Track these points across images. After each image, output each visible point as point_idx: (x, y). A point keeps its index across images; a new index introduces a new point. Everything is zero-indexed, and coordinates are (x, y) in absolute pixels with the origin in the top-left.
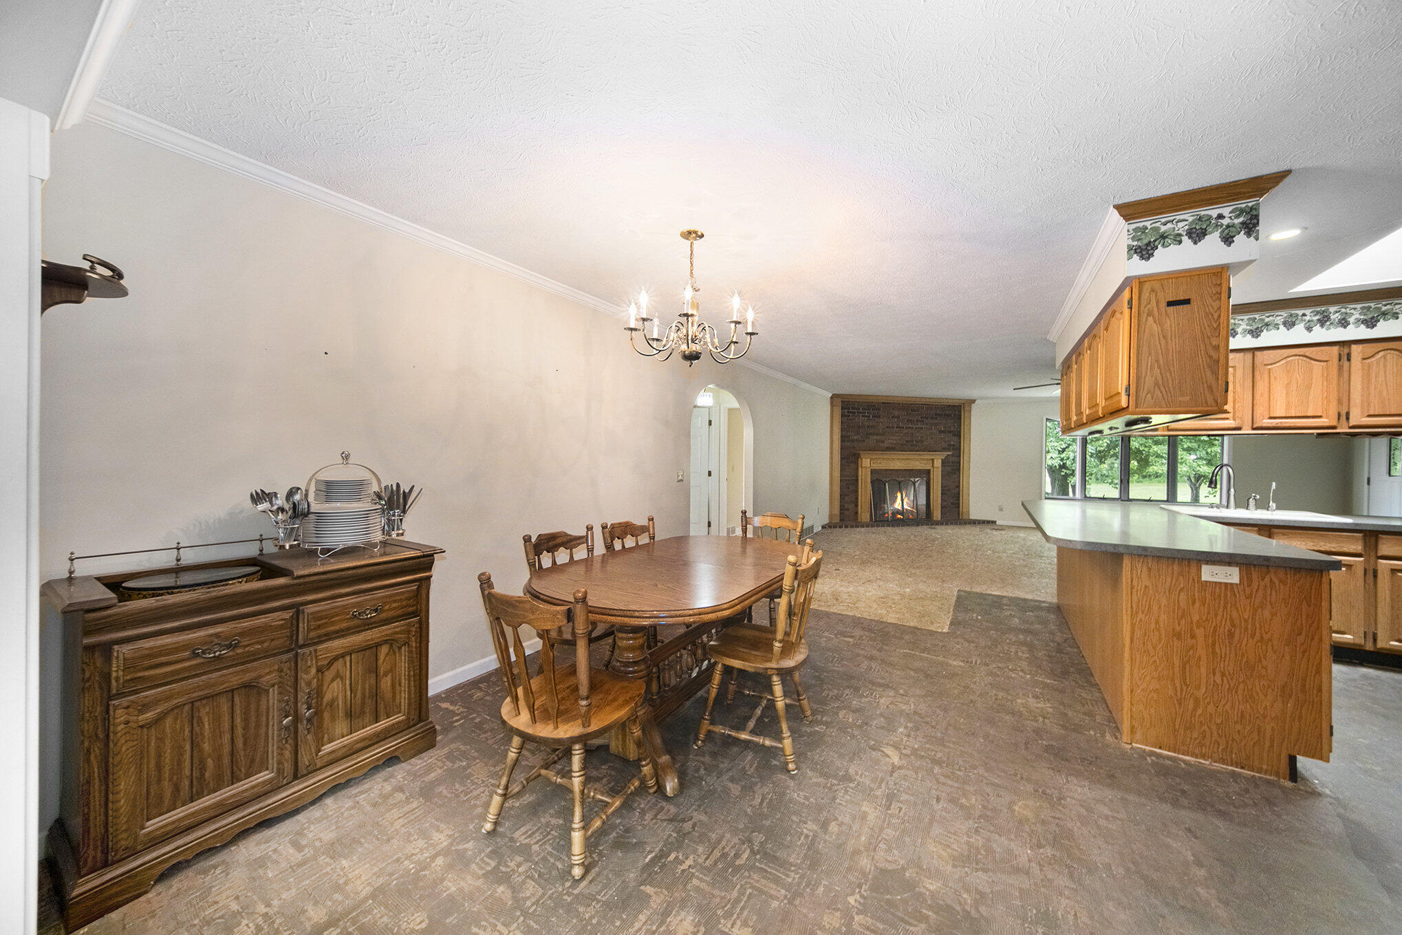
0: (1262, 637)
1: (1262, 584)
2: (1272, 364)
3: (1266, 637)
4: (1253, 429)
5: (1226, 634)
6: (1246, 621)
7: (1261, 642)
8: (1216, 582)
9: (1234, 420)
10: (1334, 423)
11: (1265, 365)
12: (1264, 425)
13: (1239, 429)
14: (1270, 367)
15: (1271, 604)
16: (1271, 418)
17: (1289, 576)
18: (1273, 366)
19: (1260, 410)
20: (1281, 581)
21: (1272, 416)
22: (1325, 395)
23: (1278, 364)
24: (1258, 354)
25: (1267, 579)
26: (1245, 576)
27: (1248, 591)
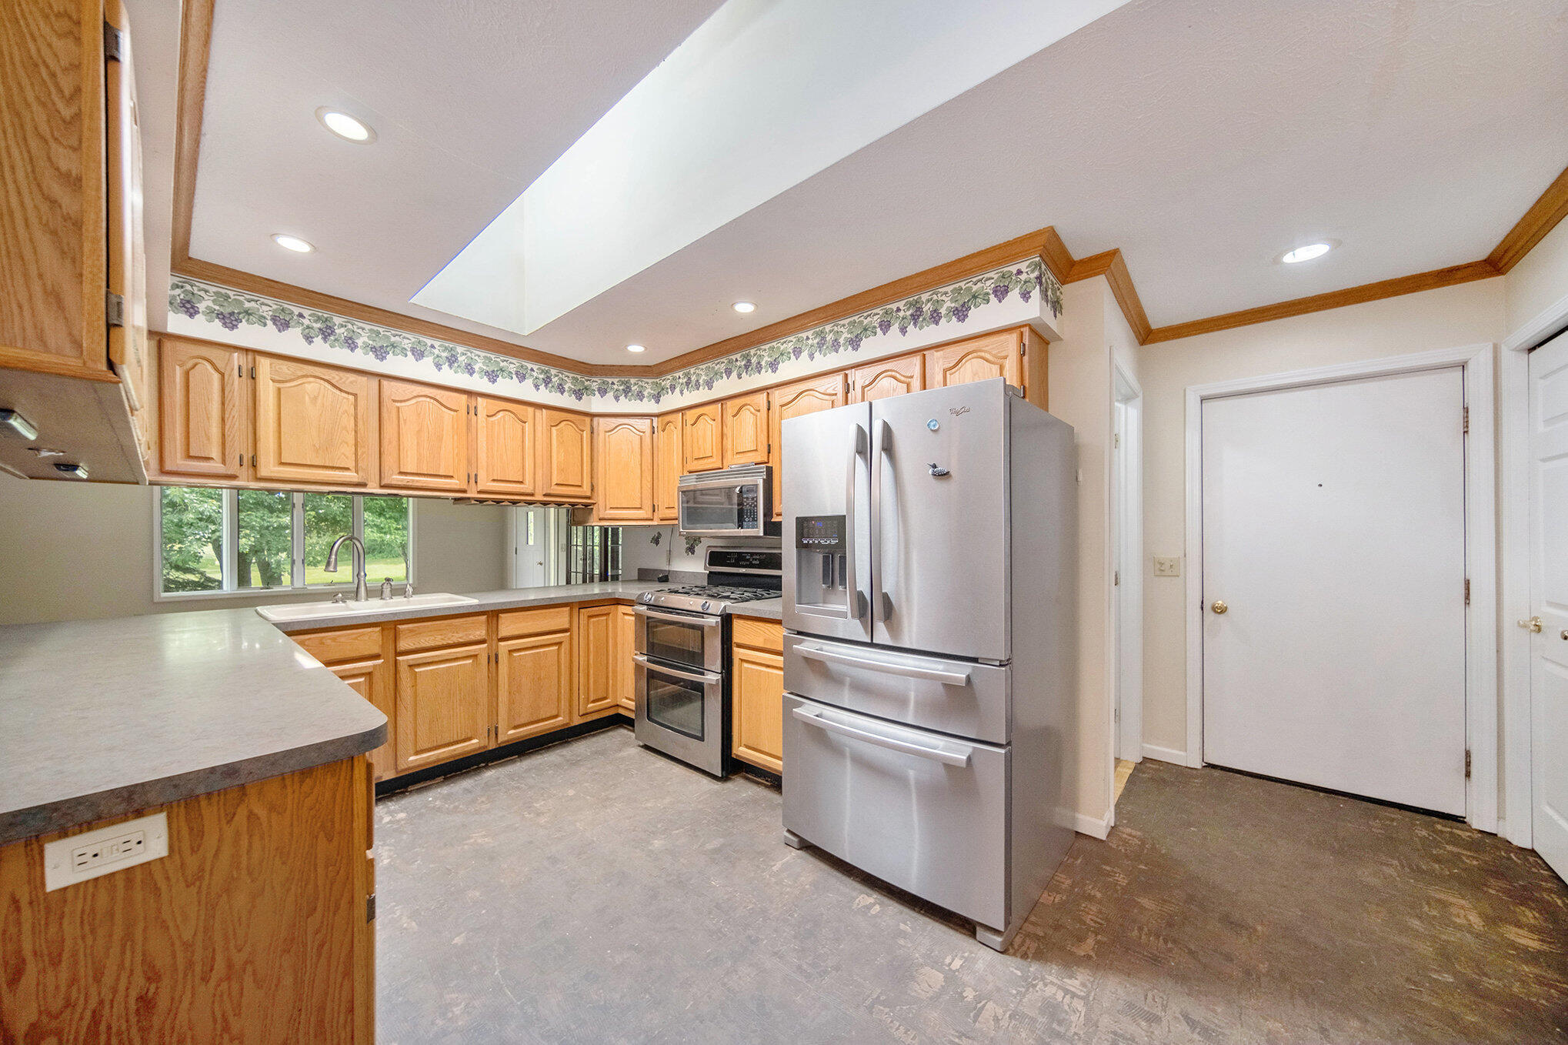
0: (230, 966)
1: (229, 832)
2: (401, 401)
3: (238, 959)
4: (382, 487)
5: (133, 1006)
6: (188, 946)
7: (229, 978)
8: (96, 879)
9: (357, 472)
10: (464, 486)
11: (394, 401)
12: (394, 482)
13: (364, 485)
14: (398, 404)
15: (250, 873)
16: (401, 473)
17: (289, 790)
18: (403, 404)
19: (389, 461)
20: (272, 808)
21: (402, 470)
22: (456, 451)
23: (407, 403)
24: (385, 383)
25: (242, 813)
26: (185, 832)
27: (192, 862)
